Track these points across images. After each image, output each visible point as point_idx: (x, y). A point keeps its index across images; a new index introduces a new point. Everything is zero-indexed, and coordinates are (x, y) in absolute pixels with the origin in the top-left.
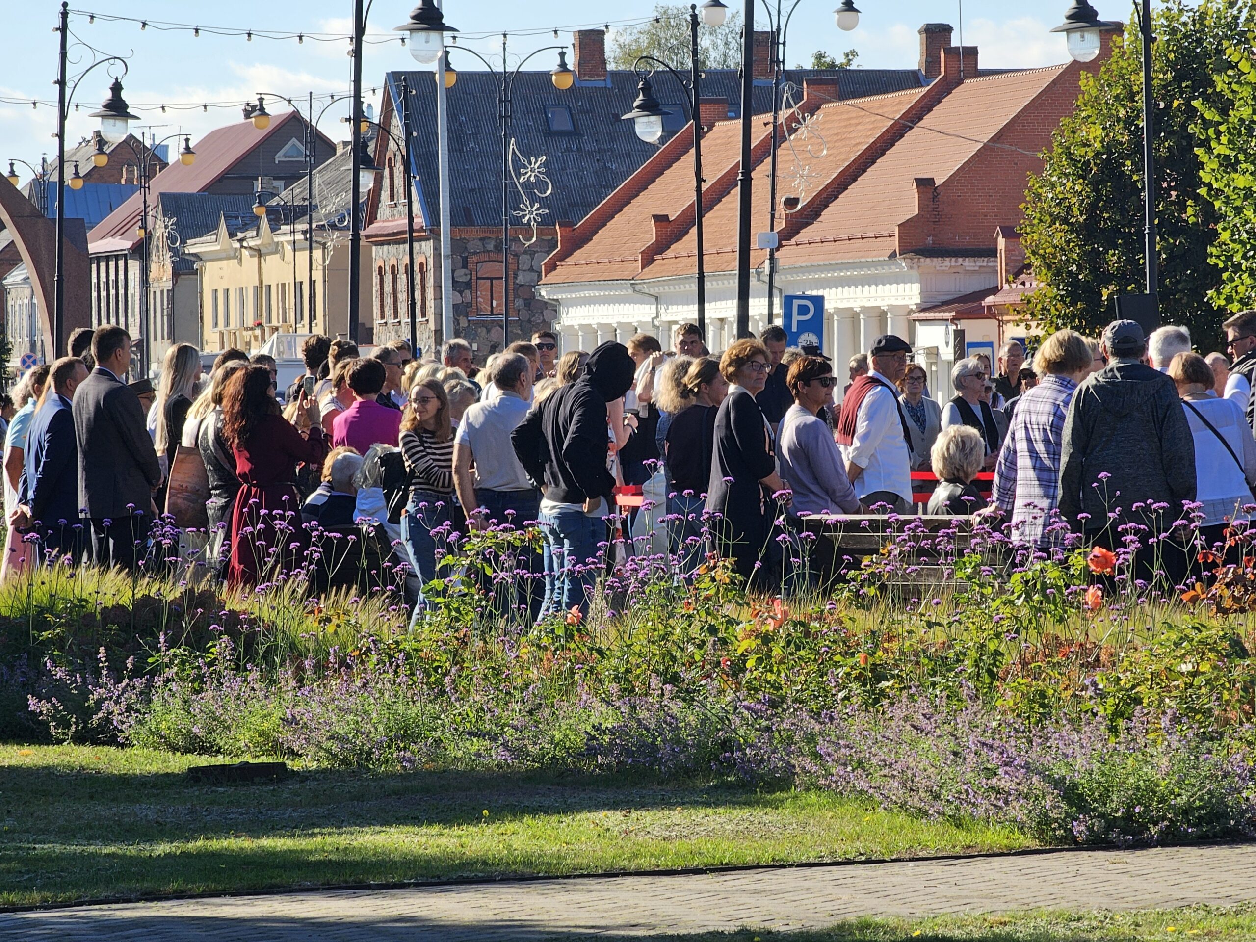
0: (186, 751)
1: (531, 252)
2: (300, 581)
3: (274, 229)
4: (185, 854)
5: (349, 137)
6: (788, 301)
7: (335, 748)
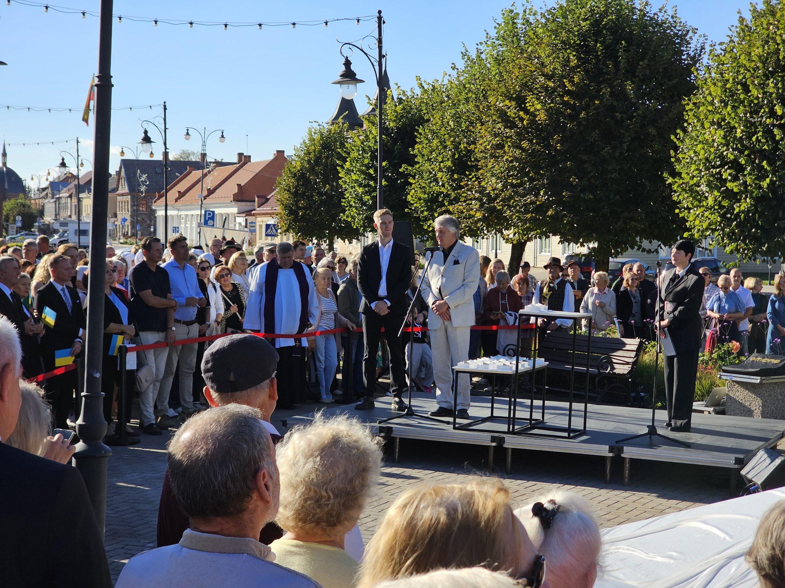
1: (151, 199)
6: (205, 212)
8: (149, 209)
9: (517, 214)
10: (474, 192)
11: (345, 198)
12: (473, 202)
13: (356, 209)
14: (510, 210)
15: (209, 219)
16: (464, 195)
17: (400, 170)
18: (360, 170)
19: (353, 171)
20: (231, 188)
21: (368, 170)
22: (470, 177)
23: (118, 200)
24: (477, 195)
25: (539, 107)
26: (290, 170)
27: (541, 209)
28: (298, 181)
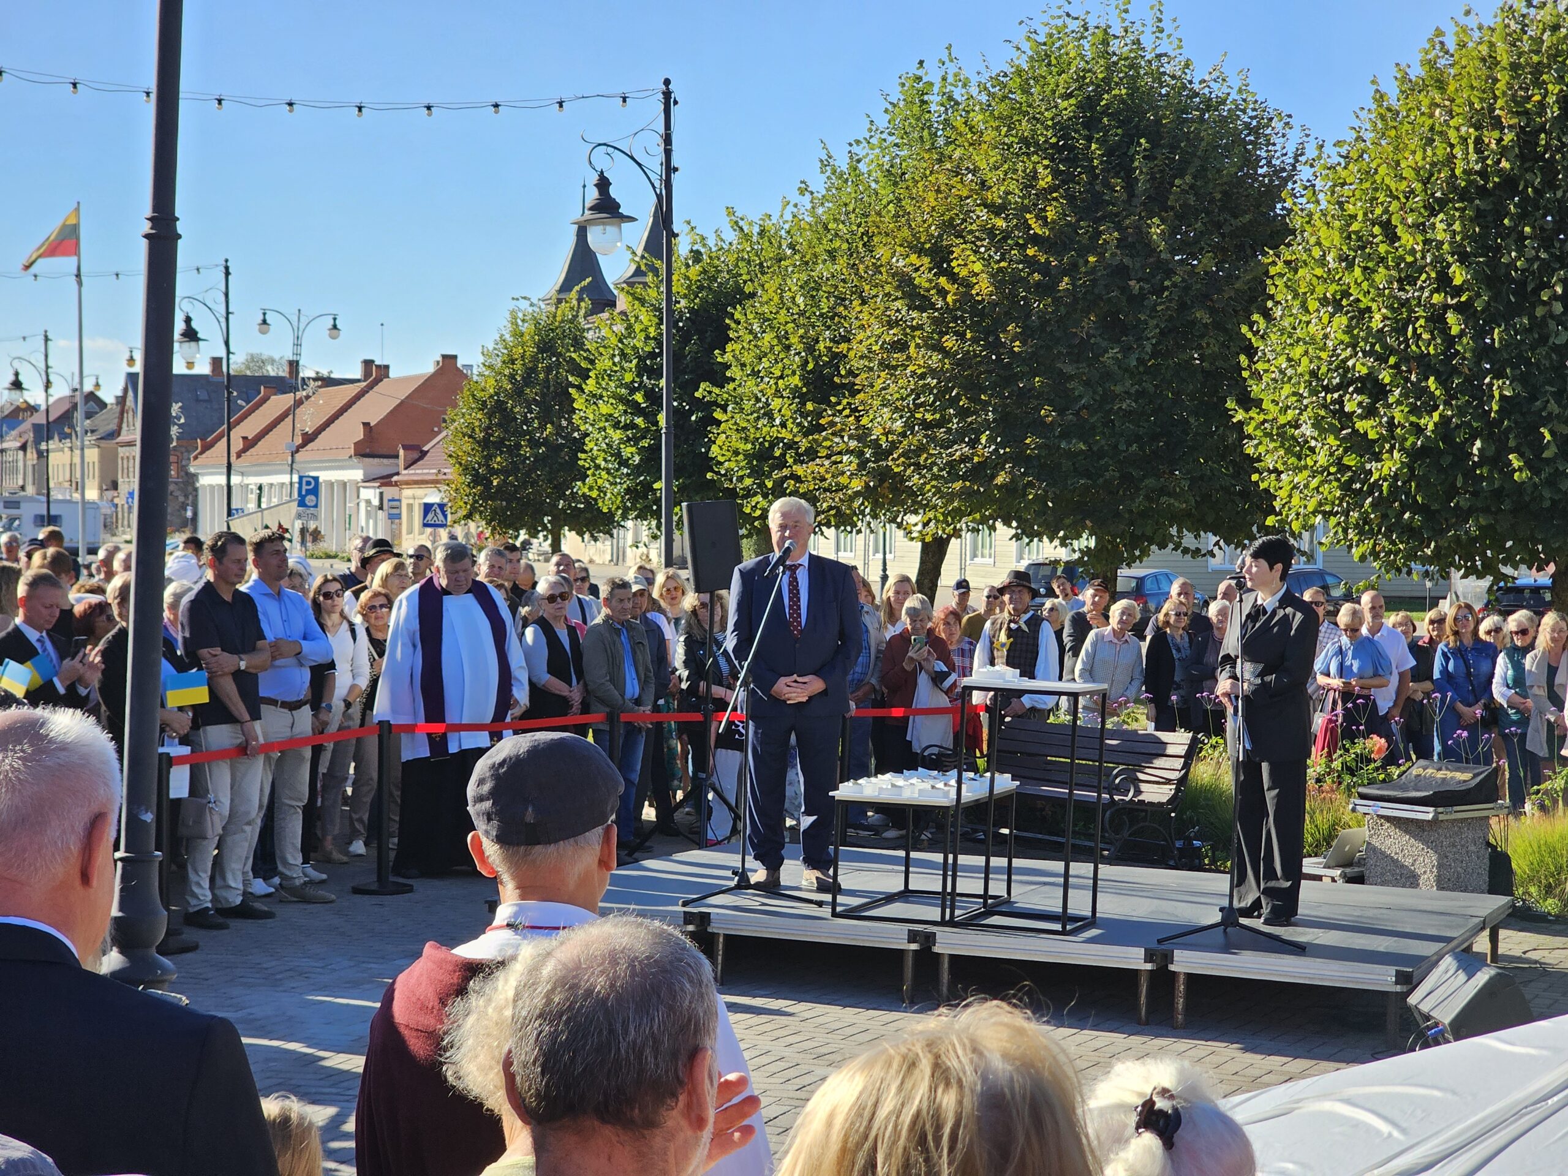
5: (113, 401)
6: (301, 478)
8: (183, 473)
9: (934, 483)
10: (846, 439)
11: (585, 452)
12: (845, 458)
13: (608, 473)
14: (919, 474)
15: (308, 492)
16: (827, 444)
17: (697, 394)
18: (615, 396)
19: (601, 397)
20: (350, 430)
21: (630, 394)
22: (839, 408)
23: (121, 455)
24: (853, 444)
25: (978, 267)
26: (474, 396)
27: (982, 472)
28: (490, 416)
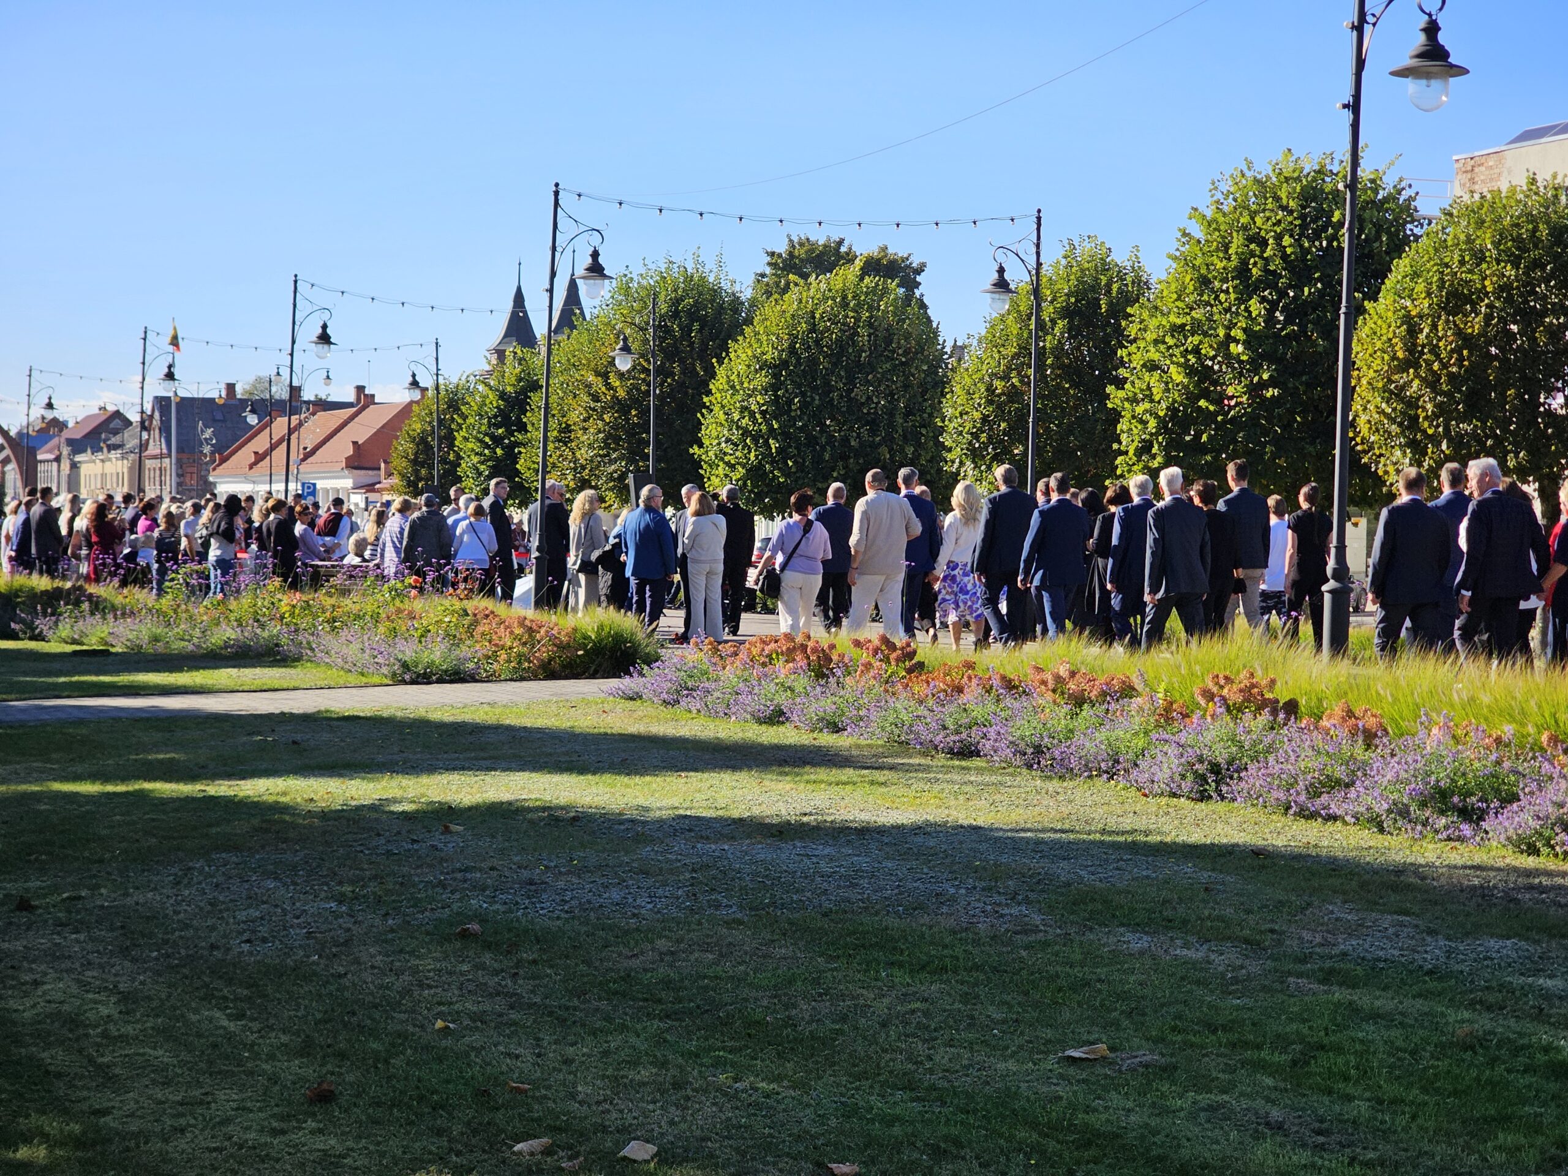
0: (72, 643)
1: (207, 463)
2: (116, 582)
3: (109, 451)
4: (71, 682)
5: (139, 419)
6: (303, 484)
7: (129, 644)
8: (203, 482)
20: (342, 447)
23: (147, 467)
